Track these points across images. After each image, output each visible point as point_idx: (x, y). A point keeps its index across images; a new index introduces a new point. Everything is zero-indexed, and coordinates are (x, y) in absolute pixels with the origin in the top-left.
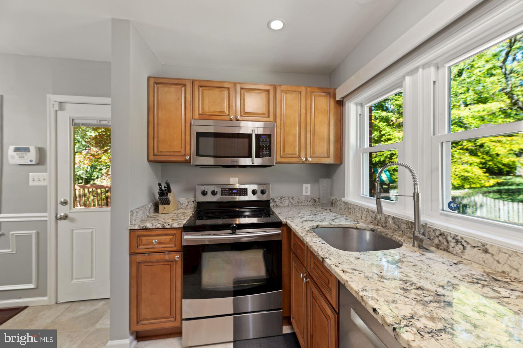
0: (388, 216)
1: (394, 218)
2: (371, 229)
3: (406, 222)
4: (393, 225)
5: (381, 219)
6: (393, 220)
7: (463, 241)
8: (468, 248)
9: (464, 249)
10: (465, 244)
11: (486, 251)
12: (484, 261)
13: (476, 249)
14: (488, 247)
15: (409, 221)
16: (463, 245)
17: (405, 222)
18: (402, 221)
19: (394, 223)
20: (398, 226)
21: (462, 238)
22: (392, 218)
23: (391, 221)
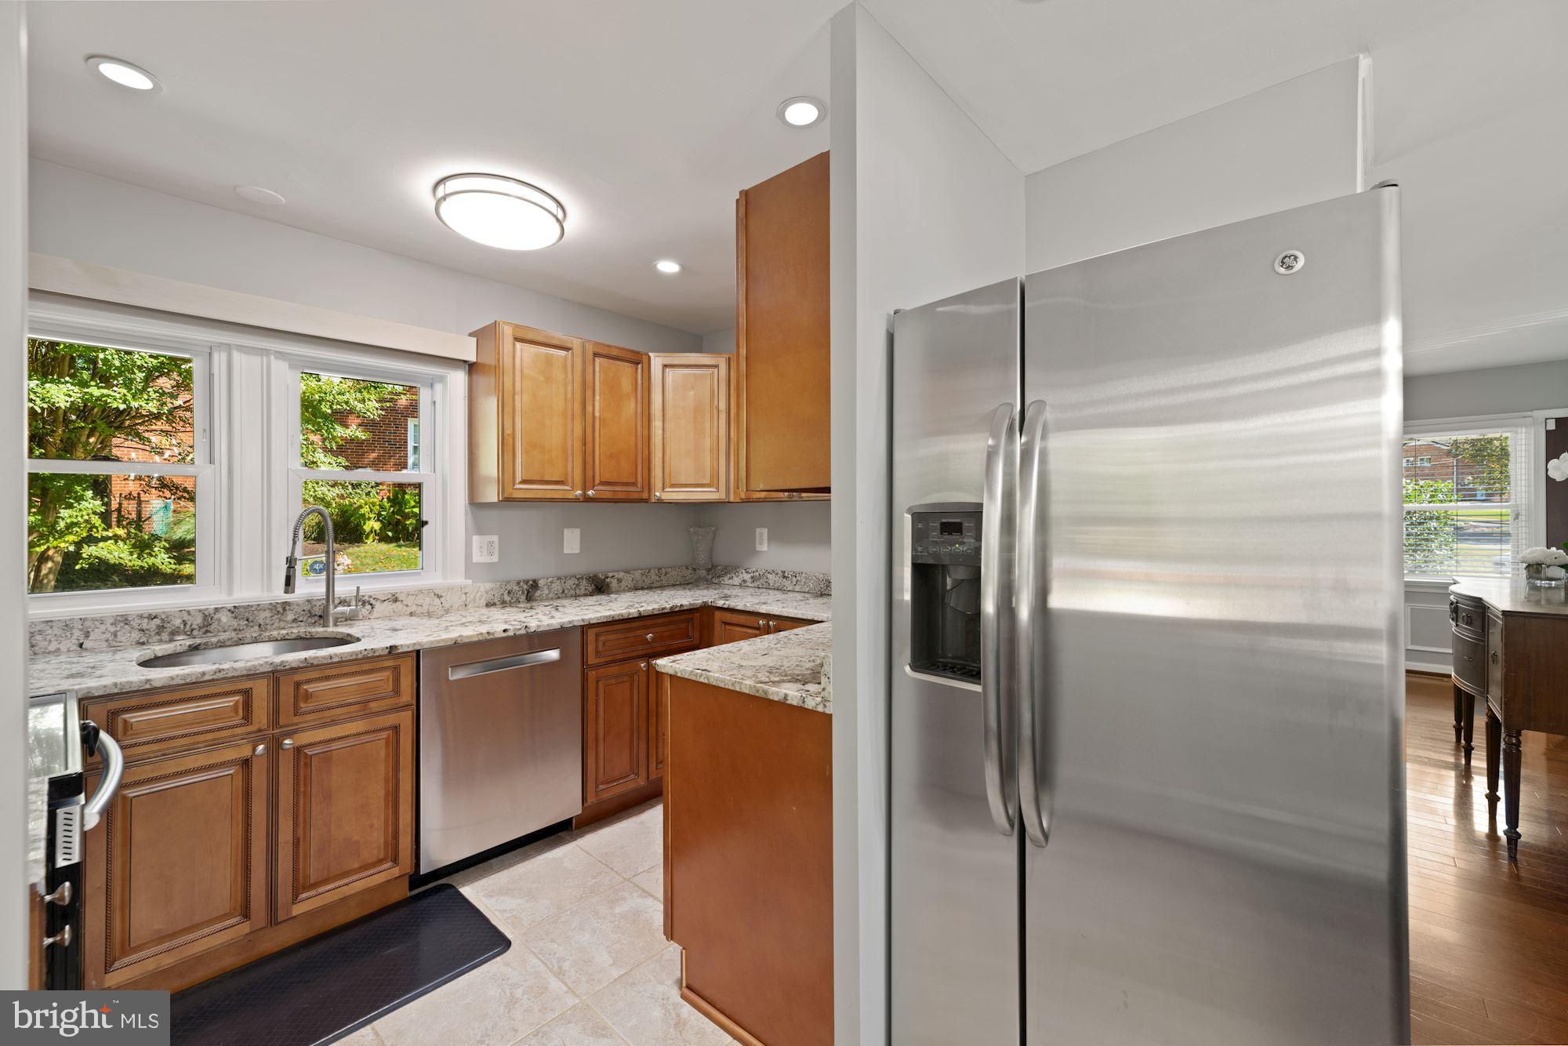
0: (216, 609)
1: (234, 611)
2: (190, 646)
3: (271, 607)
4: (235, 623)
5: (185, 625)
6: (233, 613)
7: (371, 600)
8: (377, 604)
9: (372, 608)
10: (373, 601)
11: (396, 600)
12: (394, 612)
13: (386, 602)
14: (397, 595)
15: (277, 603)
16: (371, 604)
17: (266, 606)
18: (260, 607)
19: (236, 618)
20: (247, 620)
21: (370, 597)
22: (229, 611)
23: (225, 618)
